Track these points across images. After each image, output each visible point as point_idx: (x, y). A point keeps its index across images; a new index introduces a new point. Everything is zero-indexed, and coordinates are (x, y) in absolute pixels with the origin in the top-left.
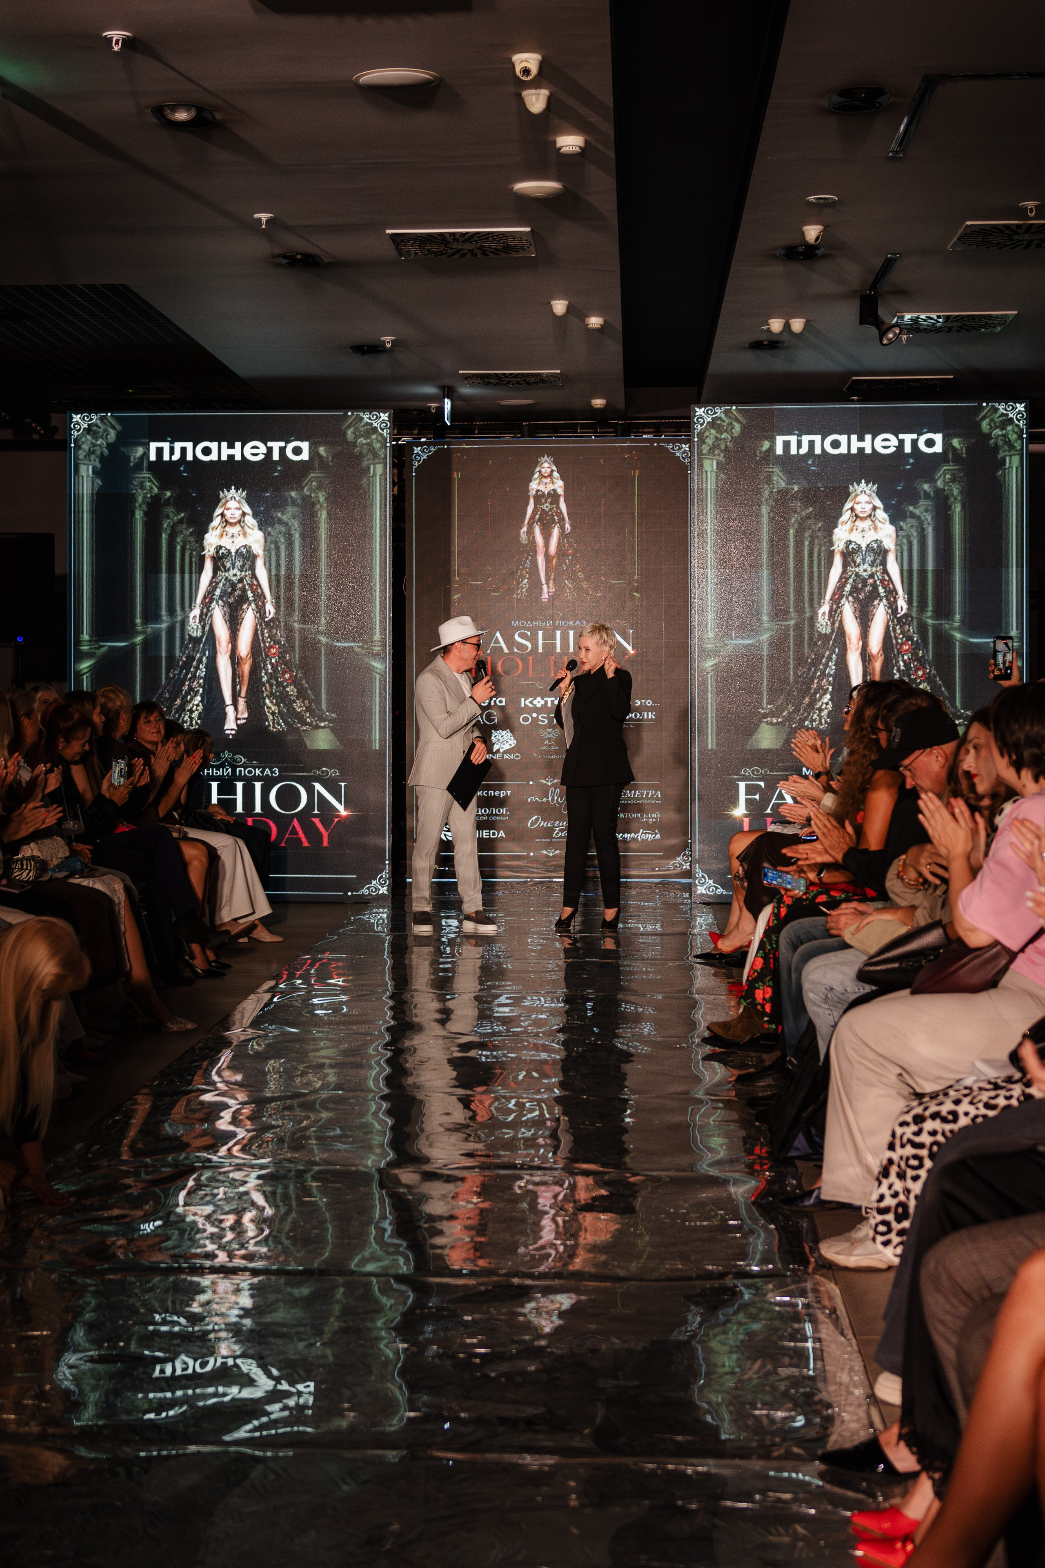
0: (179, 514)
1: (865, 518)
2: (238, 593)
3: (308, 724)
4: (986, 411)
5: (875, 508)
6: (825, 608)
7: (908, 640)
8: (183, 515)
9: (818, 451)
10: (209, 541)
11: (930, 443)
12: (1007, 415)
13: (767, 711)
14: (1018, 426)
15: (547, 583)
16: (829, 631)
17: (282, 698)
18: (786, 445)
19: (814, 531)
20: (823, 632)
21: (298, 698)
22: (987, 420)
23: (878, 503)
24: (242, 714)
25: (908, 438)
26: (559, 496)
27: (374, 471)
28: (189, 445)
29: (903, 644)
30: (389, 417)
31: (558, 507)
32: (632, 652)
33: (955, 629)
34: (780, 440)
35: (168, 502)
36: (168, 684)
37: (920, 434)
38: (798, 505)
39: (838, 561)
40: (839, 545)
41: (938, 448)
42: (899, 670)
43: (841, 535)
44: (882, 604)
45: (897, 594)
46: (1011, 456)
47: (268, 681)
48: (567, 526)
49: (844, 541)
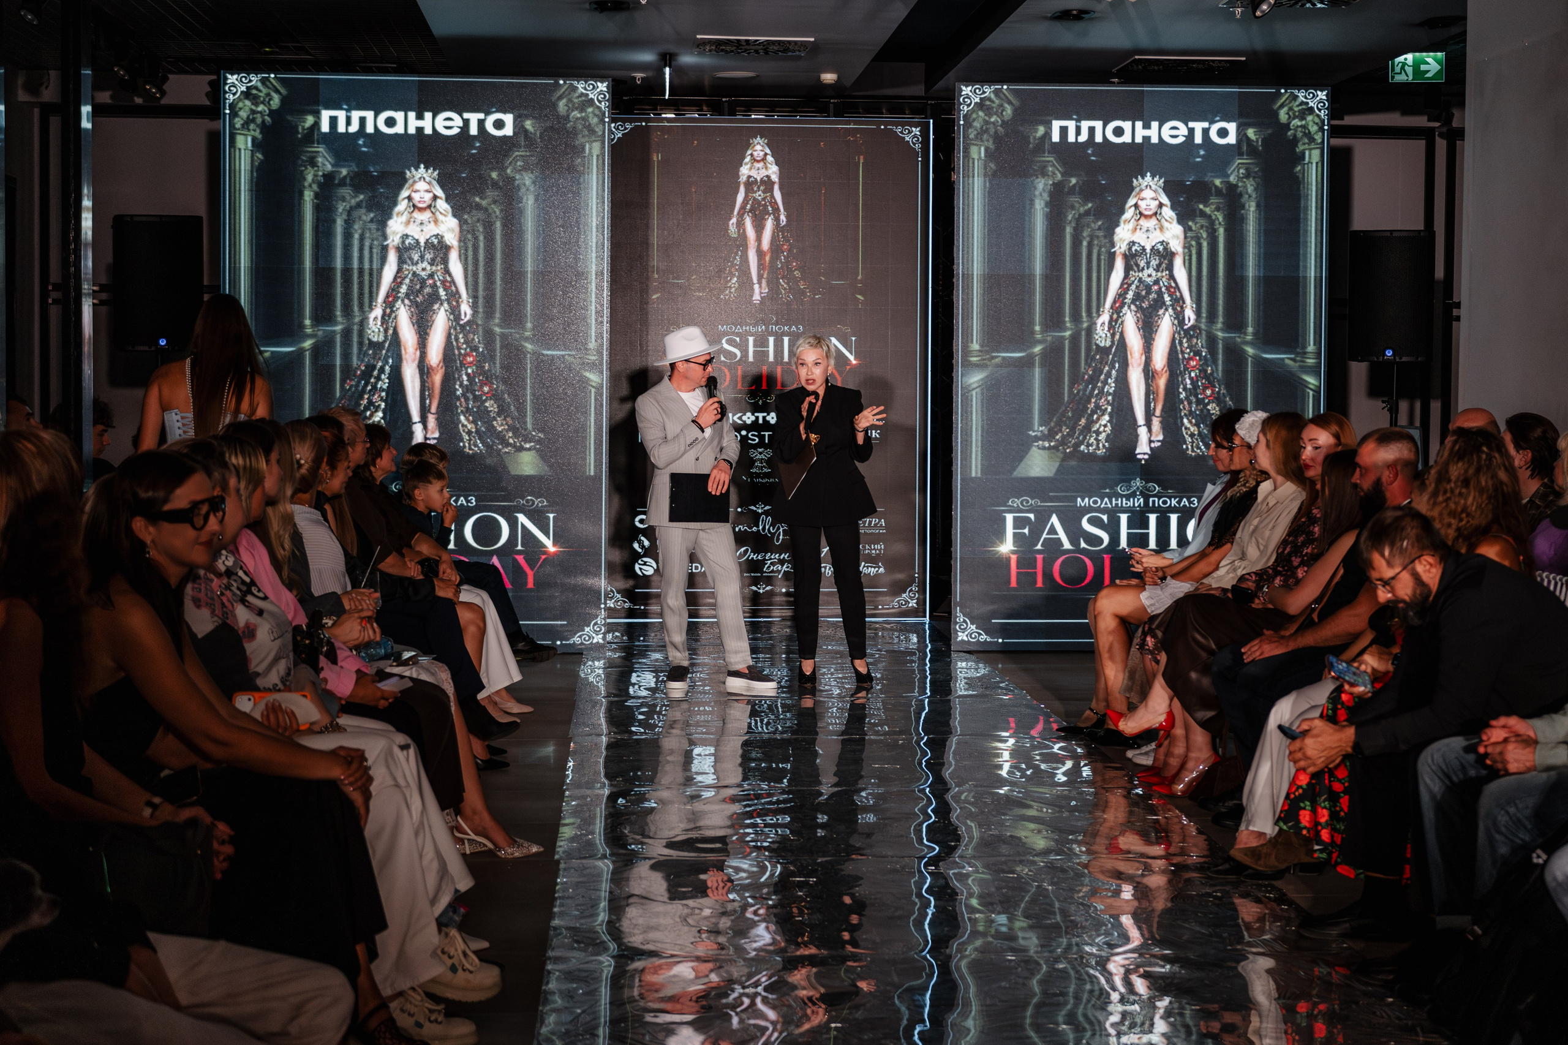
0: (356, 196)
1: (1150, 217)
2: (428, 290)
3: (510, 445)
4: (1284, 99)
5: (1161, 205)
6: (1105, 318)
7: (1195, 355)
8: (362, 197)
9: (1099, 139)
10: (393, 229)
11: (1223, 133)
12: (1307, 103)
13: (1039, 434)
14: (1318, 116)
15: (760, 283)
16: (1108, 344)
17: (480, 415)
18: (1064, 131)
19: (1093, 230)
20: (1102, 345)
21: (499, 414)
22: (1285, 109)
23: (1165, 200)
24: (433, 433)
25: (1198, 126)
26: (774, 183)
27: (590, 149)
28: (369, 115)
29: (1190, 359)
30: (607, 87)
31: (772, 196)
32: (854, 362)
33: (1247, 343)
34: (1056, 125)
35: (343, 183)
36: (342, 397)
37: (1212, 122)
38: (1075, 199)
39: (1119, 265)
40: (1121, 247)
41: (1232, 139)
42: (1185, 389)
43: (1123, 234)
44: (1167, 314)
45: (1184, 302)
46: (1310, 149)
47: (463, 395)
48: (783, 218)
49: (1126, 242)
